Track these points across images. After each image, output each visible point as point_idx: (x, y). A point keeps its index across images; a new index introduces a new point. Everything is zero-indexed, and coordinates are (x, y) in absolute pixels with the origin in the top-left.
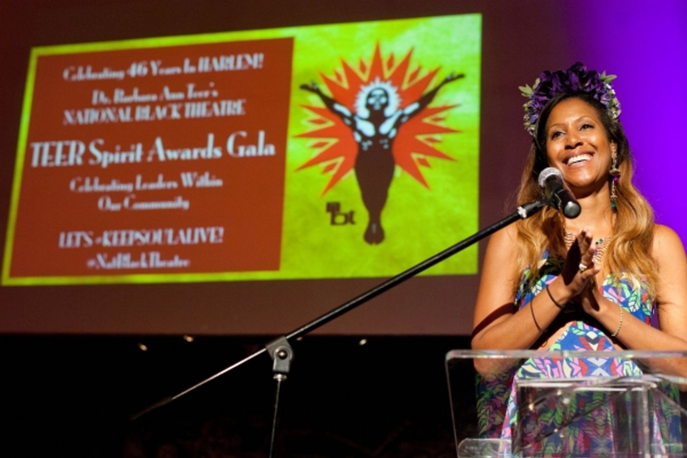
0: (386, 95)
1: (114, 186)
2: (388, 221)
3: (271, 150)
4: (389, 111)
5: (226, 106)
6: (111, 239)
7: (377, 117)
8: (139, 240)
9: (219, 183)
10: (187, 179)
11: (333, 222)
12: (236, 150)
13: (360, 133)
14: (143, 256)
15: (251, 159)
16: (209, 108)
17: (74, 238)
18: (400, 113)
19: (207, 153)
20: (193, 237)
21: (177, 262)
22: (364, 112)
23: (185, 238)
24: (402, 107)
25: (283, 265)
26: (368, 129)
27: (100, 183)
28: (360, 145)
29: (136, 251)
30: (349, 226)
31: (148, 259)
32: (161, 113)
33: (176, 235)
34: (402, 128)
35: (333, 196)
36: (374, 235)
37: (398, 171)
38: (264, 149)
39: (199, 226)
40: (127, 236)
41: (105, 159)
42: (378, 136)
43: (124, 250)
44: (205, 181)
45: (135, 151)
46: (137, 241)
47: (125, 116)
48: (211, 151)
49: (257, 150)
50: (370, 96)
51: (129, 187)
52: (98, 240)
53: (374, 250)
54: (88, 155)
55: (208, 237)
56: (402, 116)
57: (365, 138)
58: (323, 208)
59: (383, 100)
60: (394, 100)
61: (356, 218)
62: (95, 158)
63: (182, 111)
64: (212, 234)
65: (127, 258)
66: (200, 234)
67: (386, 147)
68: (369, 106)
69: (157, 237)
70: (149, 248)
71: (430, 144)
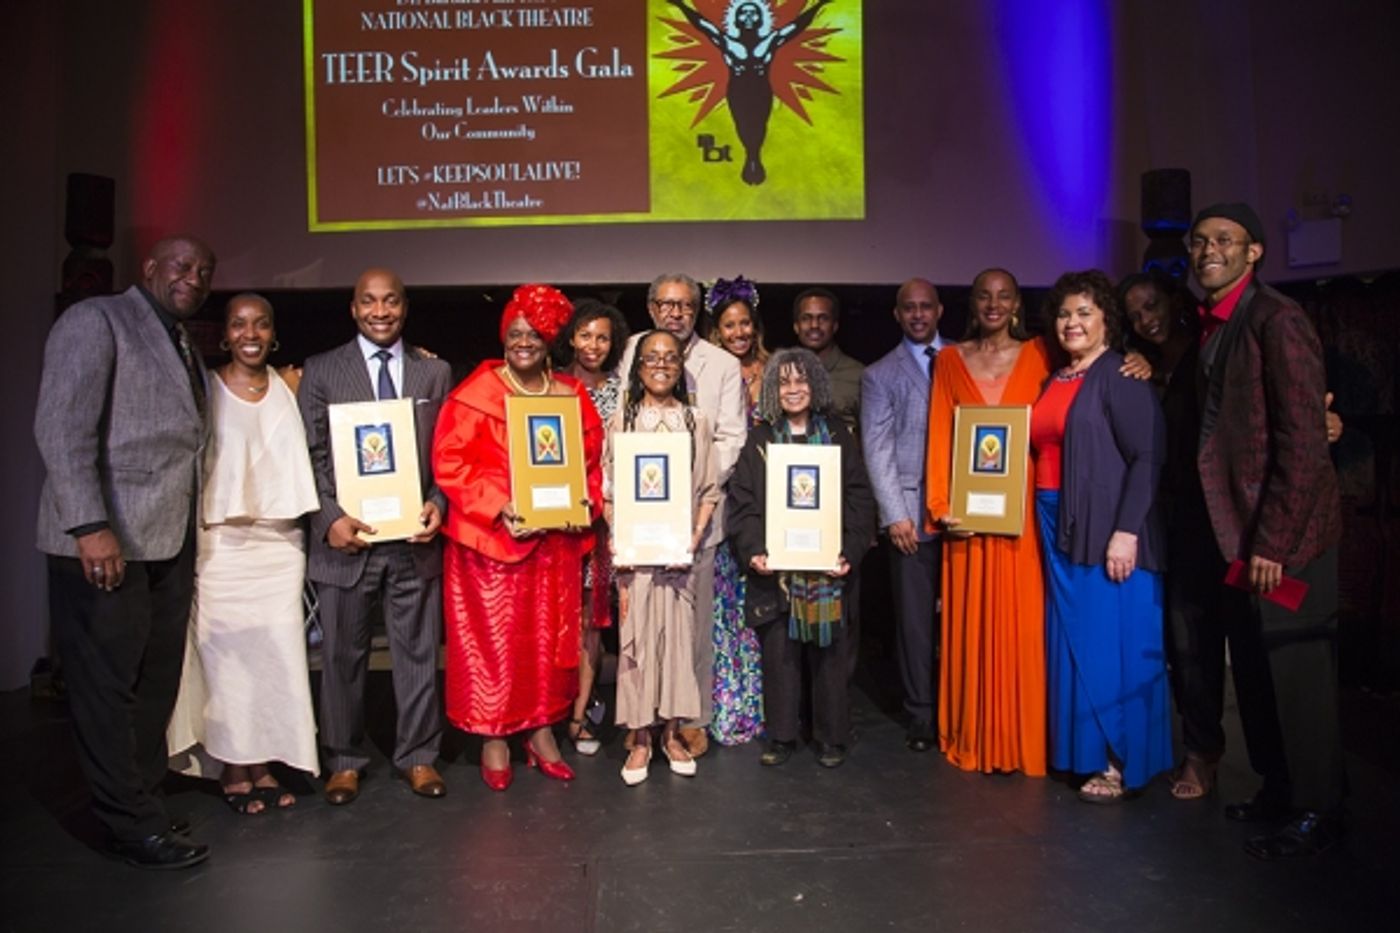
0: (758, 11)
1: (438, 110)
2: (767, 159)
3: (629, 71)
4: (763, 31)
5: (570, 14)
6: (442, 174)
7: (749, 38)
8: (477, 175)
9: (569, 108)
10: (530, 103)
11: (707, 159)
12: (587, 70)
13: (732, 55)
14: (486, 195)
15: (606, 79)
16: (548, 16)
17: (396, 173)
18: (775, 34)
19: (551, 72)
20: (544, 173)
21: (528, 202)
22: (734, 32)
23: (534, 173)
24: (776, 28)
25: (654, 207)
26: (740, 51)
27: (420, 106)
28: (731, 69)
29: (476, 189)
30: (724, 163)
31: (492, 199)
32: (488, 20)
33: (523, 170)
34: (779, 52)
35: (703, 128)
36: (754, 173)
37: (776, 103)
38: (618, 69)
39: (551, 160)
40: (463, 171)
41: (423, 76)
42: (752, 59)
43: (462, 187)
44: (552, 106)
45: (460, 66)
46: (475, 177)
47: (442, 22)
48: (555, 70)
49: (612, 71)
50: (740, 12)
51: (459, 112)
52: (428, 176)
53: (754, 191)
54: (398, 70)
55: (563, 173)
56: (777, 38)
57: (737, 61)
58: (694, 142)
59: (756, 18)
60: (768, 20)
61: (732, 154)
62: (410, 75)
63: (514, 18)
64: (568, 170)
65: (466, 197)
66: (553, 169)
67: (762, 73)
68: (739, 24)
69: (501, 172)
70: (492, 185)
71: (811, 73)
